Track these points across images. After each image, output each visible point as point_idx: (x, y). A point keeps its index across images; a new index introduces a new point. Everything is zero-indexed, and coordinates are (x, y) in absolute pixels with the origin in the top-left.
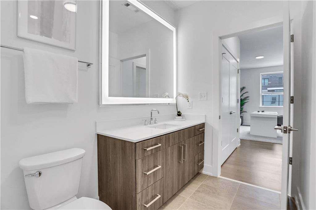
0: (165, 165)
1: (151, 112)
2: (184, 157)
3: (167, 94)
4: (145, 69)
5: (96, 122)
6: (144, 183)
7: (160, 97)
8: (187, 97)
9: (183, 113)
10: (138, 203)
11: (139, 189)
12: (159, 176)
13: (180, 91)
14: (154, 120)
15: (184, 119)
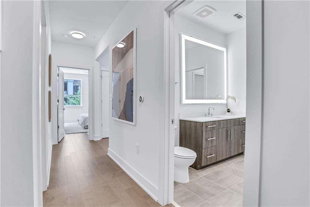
0: (218, 138)
1: (209, 109)
2: (230, 138)
3: (219, 96)
4: (203, 76)
5: (179, 113)
6: (206, 144)
7: (214, 99)
8: (234, 99)
9: (231, 110)
10: (203, 154)
11: (204, 147)
12: (214, 144)
13: (230, 94)
14: (210, 114)
15: (232, 115)
